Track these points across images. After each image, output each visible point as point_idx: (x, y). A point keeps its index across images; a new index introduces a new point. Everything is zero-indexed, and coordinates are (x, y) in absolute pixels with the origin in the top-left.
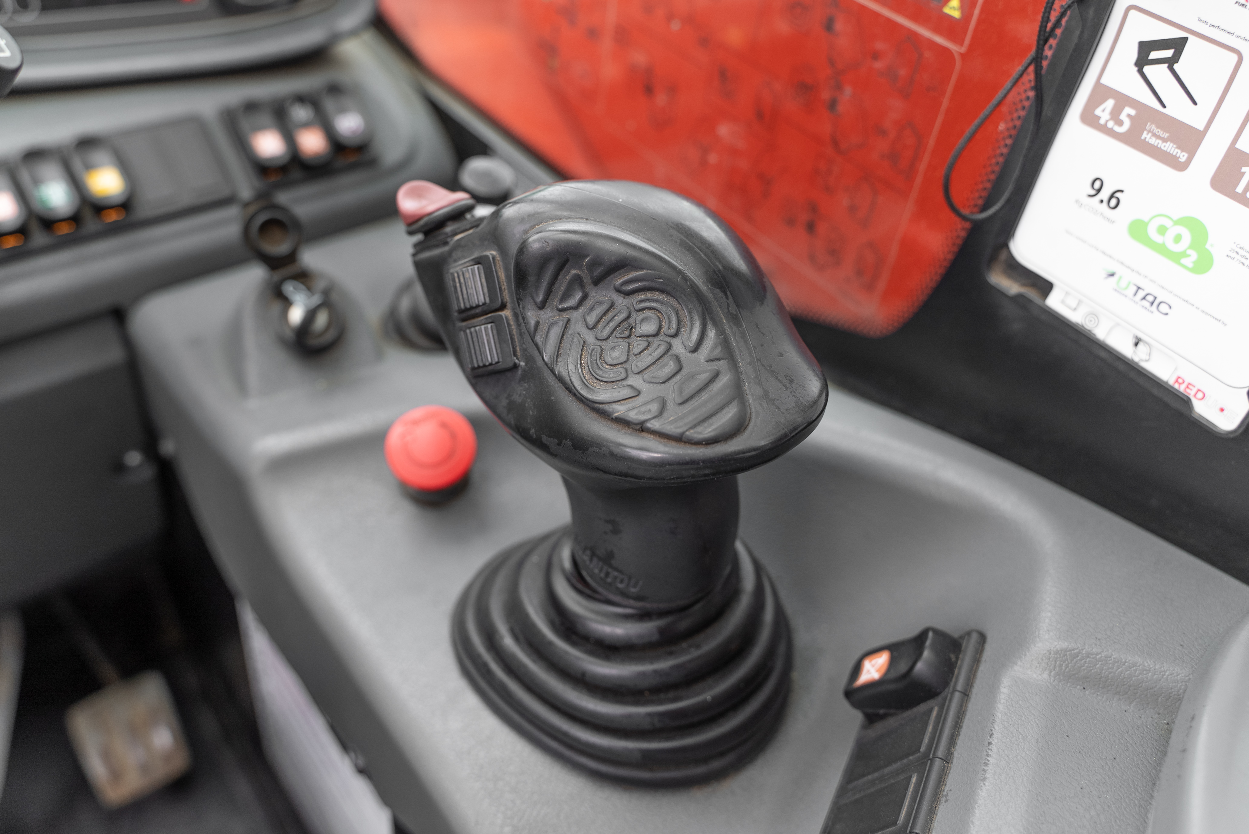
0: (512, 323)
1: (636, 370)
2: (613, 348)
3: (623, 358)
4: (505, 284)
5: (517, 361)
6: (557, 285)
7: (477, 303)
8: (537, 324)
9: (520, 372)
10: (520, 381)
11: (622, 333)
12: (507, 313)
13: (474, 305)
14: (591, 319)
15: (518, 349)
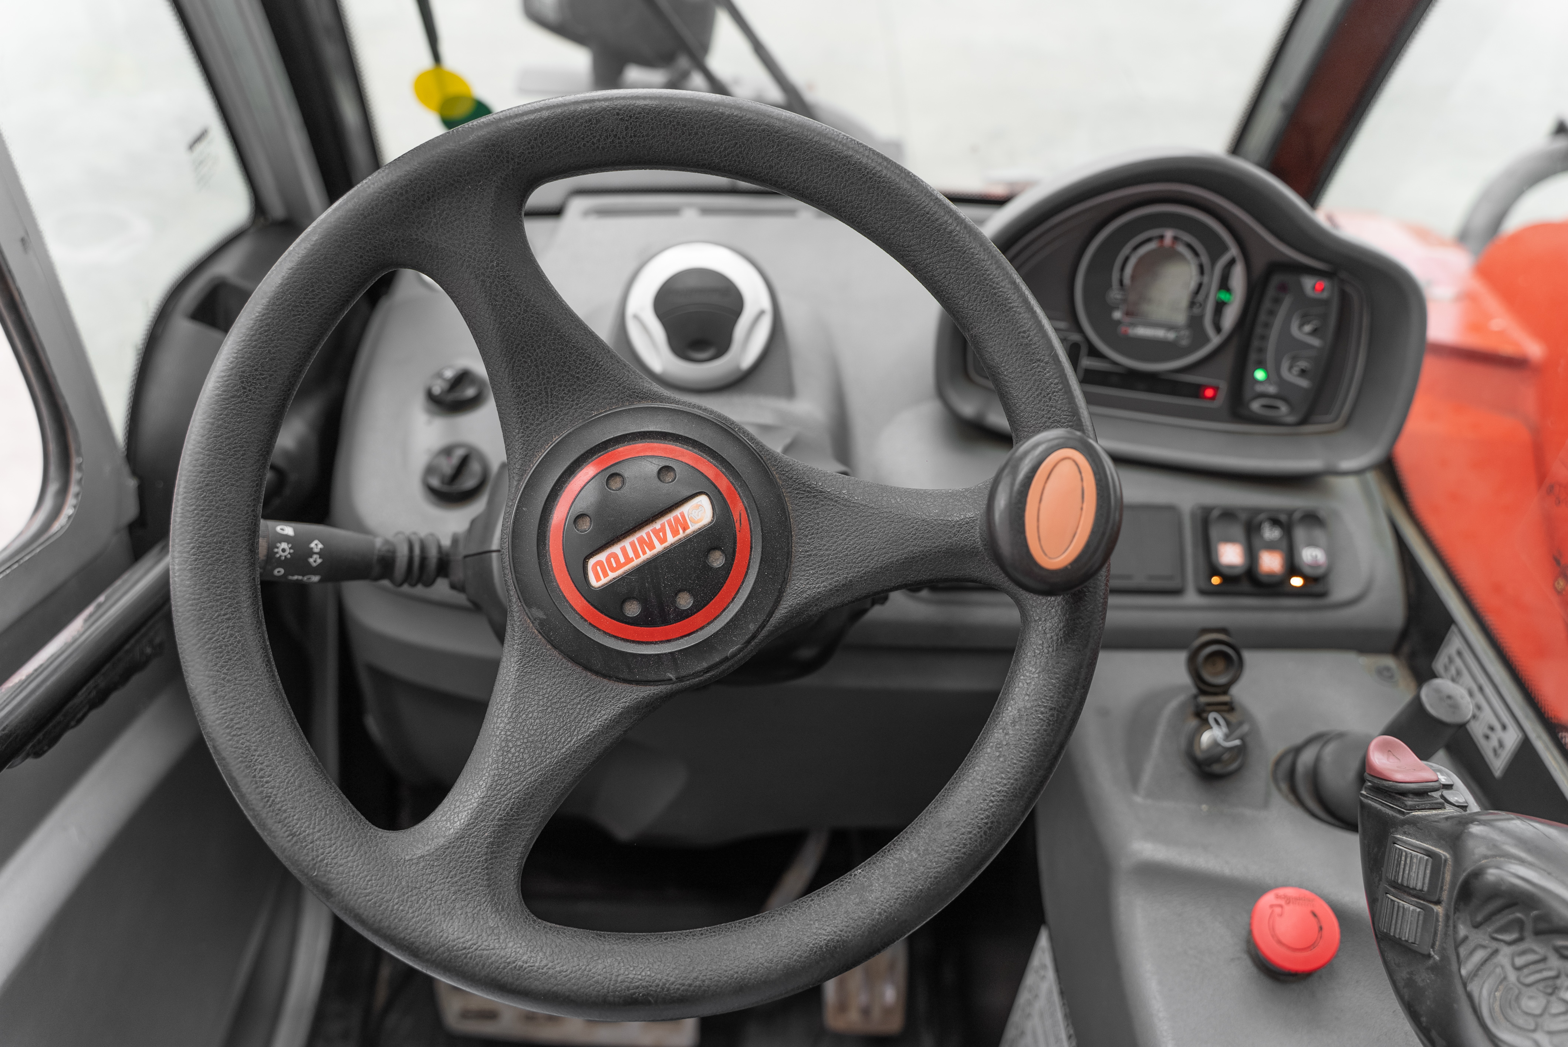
0: (1441, 920)
1: (1546, 1028)
2: (1531, 998)
3: (1538, 1011)
4: (1448, 886)
5: (1432, 953)
6: (1498, 916)
7: (1414, 885)
8: (1466, 938)
9: (1431, 962)
10: (1428, 969)
11: (1546, 987)
12: (1439, 909)
13: (1411, 887)
14: (1519, 961)
15: (1437, 943)
